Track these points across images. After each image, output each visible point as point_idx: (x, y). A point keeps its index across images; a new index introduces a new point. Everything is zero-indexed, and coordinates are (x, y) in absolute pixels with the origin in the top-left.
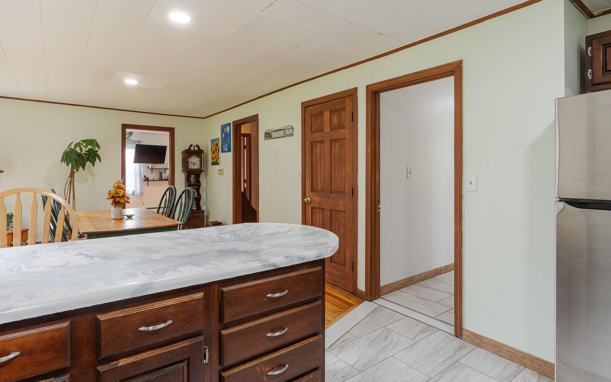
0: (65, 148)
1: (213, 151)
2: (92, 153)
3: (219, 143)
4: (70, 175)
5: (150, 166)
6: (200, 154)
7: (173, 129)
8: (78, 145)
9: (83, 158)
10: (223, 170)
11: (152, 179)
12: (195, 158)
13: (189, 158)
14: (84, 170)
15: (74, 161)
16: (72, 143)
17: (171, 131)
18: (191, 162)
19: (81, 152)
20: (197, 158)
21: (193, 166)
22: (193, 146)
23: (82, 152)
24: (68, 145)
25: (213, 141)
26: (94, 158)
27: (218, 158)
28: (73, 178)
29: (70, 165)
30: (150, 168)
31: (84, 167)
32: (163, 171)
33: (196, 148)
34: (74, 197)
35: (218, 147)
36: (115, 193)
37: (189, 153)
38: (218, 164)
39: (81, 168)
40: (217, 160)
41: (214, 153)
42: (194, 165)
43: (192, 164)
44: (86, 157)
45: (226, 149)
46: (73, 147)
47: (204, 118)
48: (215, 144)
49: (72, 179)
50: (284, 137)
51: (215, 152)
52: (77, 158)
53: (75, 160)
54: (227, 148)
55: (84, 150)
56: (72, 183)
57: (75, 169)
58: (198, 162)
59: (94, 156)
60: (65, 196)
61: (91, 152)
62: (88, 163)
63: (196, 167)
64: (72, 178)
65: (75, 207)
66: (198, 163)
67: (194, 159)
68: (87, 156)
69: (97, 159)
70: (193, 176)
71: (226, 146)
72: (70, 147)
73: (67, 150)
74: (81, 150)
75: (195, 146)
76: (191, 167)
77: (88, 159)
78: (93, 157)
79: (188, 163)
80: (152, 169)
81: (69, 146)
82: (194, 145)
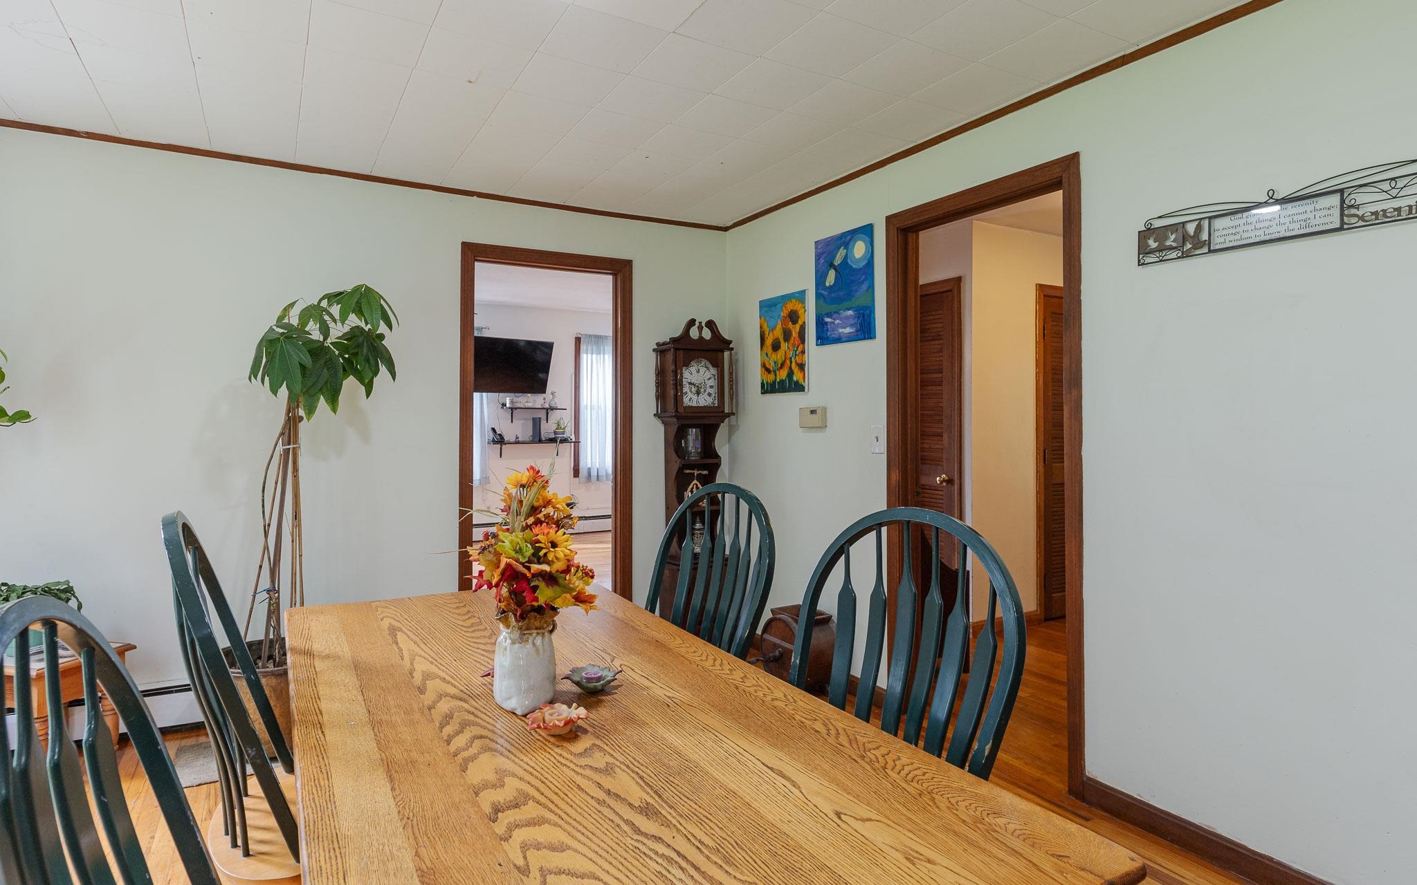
0: (264, 323)
1: (769, 342)
2: (365, 344)
3: (801, 312)
4: (284, 428)
5: (508, 399)
6: (720, 353)
7: (628, 264)
8: (313, 312)
9: (330, 363)
10: (824, 409)
11: (513, 439)
12: (702, 370)
13: (684, 368)
14: (334, 410)
15: (299, 375)
16: (292, 305)
17: (620, 270)
18: (690, 383)
19: (325, 339)
20: (708, 368)
21: (695, 397)
22: (697, 324)
23: (329, 341)
24: (278, 312)
25: (767, 306)
26: (372, 361)
27: (802, 367)
28: (295, 443)
29: (283, 391)
30: (508, 406)
31: (333, 401)
32: (542, 415)
33: (707, 334)
34: (296, 516)
35: (798, 327)
36: (529, 551)
37: (683, 349)
38: (799, 388)
39: (322, 402)
40: (791, 374)
41: (776, 347)
42: (698, 393)
43: (694, 389)
44: (344, 358)
45: (848, 330)
46: (295, 321)
47: (726, 229)
48: (784, 313)
49: (291, 446)
50: (1341, 229)
51: (784, 346)
52: (307, 360)
53: (303, 367)
54: (852, 326)
55: (337, 331)
56: (289, 459)
57: (301, 405)
58: (712, 382)
59: (371, 358)
60: (263, 512)
61: (361, 339)
62: (350, 384)
63: (705, 400)
64: (289, 444)
65: (301, 556)
66: (711, 387)
67: (698, 372)
68: (347, 356)
69: (383, 369)
70: (693, 434)
71: (848, 318)
72: (286, 321)
73: (271, 329)
74: (325, 331)
75: (703, 324)
76: (691, 399)
77: (350, 368)
78: (368, 360)
79: (681, 385)
80: (512, 409)
81: (280, 319)
82: (700, 323)
